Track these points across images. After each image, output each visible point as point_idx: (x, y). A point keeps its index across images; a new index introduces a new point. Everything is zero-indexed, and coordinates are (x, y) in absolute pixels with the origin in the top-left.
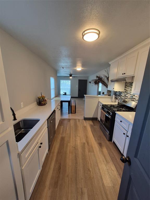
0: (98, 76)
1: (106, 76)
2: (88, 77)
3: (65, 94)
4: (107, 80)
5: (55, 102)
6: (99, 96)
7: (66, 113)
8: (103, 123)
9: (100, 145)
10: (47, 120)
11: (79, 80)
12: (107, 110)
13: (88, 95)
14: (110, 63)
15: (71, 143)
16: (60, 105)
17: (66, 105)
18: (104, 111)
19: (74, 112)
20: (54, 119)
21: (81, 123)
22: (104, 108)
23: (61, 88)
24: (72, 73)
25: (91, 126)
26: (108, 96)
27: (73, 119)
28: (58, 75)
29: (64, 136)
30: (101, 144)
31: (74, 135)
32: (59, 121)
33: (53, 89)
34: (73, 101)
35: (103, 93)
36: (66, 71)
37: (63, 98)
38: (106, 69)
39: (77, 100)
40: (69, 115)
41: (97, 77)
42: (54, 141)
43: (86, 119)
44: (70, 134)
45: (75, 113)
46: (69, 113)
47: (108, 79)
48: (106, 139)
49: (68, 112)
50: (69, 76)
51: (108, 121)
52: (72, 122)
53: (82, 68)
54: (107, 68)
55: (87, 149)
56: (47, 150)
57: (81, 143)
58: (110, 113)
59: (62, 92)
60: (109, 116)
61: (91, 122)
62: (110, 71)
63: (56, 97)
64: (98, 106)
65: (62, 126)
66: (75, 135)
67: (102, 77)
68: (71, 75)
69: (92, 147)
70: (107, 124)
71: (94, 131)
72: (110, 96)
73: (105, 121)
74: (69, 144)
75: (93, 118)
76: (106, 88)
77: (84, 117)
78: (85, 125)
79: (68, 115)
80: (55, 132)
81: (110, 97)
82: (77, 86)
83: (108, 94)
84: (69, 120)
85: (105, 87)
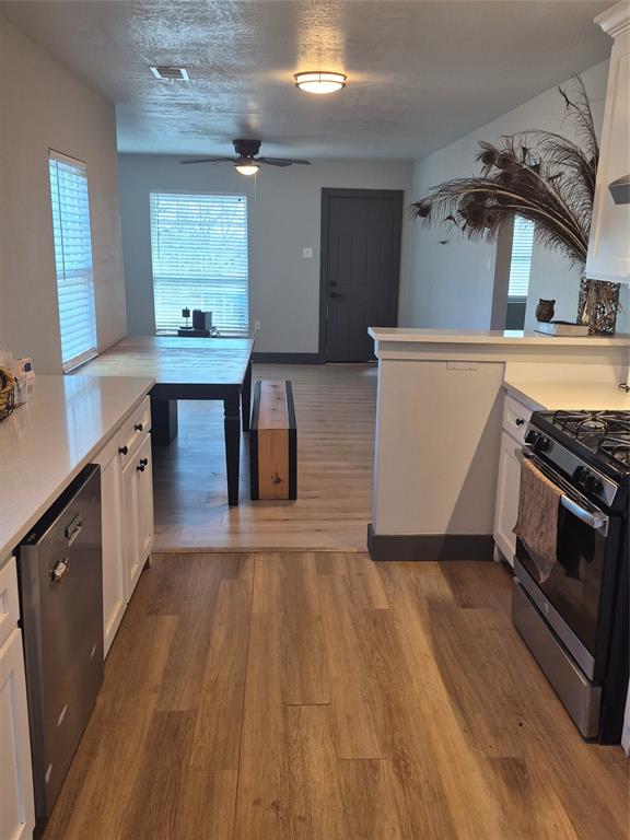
0: (500, 146)
1: (572, 153)
2: (409, 166)
3: (200, 325)
4: (581, 187)
5: (97, 394)
6: (511, 335)
7: (210, 497)
8: (543, 578)
9: (514, 776)
10: (17, 552)
11: (325, 191)
12: (570, 462)
13: (409, 325)
14: (605, 27)
15: (247, 763)
16: (146, 422)
17: (200, 426)
18: (551, 468)
19: (285, 485)
20: (89, 558)
21: (341, 589)
22: (547, 447)
23: (156, 270)
24: (254, 121)
25: (434, 611)
26: (590, 334)
27: (269, 551)
28: (125, 144)
29: (184, 707)
30: (523, 768)
31: (276, 698)
32: (136, 569)
33: (77, 273)
34: (267, 390)
35: (546, 311)
36: (201, 99)
37: (181, 364)
38: (570, 86)
39: (308, 384)
40: (234, 520)
41: (489, 157)
42: (92, 753)
43: (385, 549)
44: (241, 686)
45: (293, 496)
46: (233, 501)
47: (588, 173)
48: (564, 725)
49: (222, 487)
50: (230, 150)
51: (583, 563)
52: (261, 580)
53: (352, 77)
54: (583, 76)
55: (394, 816)
56: (20, 829)
57: (340, 760)
58: (600, 487)
59: (168, 312)
60: (591, 510)
61: (431, 579)
62: (609, 102)
63: (107, 349)
64: (495, 429)
65: (169, 621)
66: (284, 694)
67: (539, 154)
68: (247, 148)
69: (440, 797)
70: (574, 589)
71: (454, 654)
72: (610, 335)
73: (553, 558)
74: (228, 778)
75: (448, 538)
76: (568, 261)
77: (370, 528)
78: (382, 604)
79: (226, 516)
80: (94, 676)
81: (604, 341)
82: (311, 253)
83: (585, 318)
84: (236, 558)
85: (559, 254)
